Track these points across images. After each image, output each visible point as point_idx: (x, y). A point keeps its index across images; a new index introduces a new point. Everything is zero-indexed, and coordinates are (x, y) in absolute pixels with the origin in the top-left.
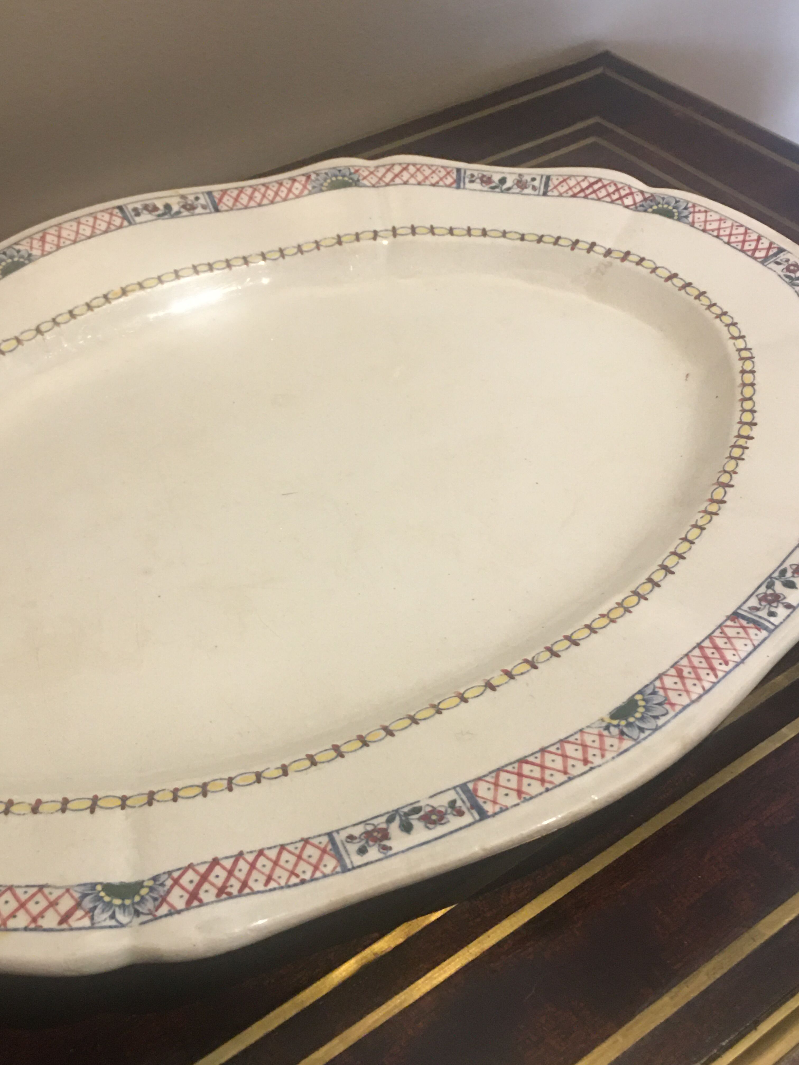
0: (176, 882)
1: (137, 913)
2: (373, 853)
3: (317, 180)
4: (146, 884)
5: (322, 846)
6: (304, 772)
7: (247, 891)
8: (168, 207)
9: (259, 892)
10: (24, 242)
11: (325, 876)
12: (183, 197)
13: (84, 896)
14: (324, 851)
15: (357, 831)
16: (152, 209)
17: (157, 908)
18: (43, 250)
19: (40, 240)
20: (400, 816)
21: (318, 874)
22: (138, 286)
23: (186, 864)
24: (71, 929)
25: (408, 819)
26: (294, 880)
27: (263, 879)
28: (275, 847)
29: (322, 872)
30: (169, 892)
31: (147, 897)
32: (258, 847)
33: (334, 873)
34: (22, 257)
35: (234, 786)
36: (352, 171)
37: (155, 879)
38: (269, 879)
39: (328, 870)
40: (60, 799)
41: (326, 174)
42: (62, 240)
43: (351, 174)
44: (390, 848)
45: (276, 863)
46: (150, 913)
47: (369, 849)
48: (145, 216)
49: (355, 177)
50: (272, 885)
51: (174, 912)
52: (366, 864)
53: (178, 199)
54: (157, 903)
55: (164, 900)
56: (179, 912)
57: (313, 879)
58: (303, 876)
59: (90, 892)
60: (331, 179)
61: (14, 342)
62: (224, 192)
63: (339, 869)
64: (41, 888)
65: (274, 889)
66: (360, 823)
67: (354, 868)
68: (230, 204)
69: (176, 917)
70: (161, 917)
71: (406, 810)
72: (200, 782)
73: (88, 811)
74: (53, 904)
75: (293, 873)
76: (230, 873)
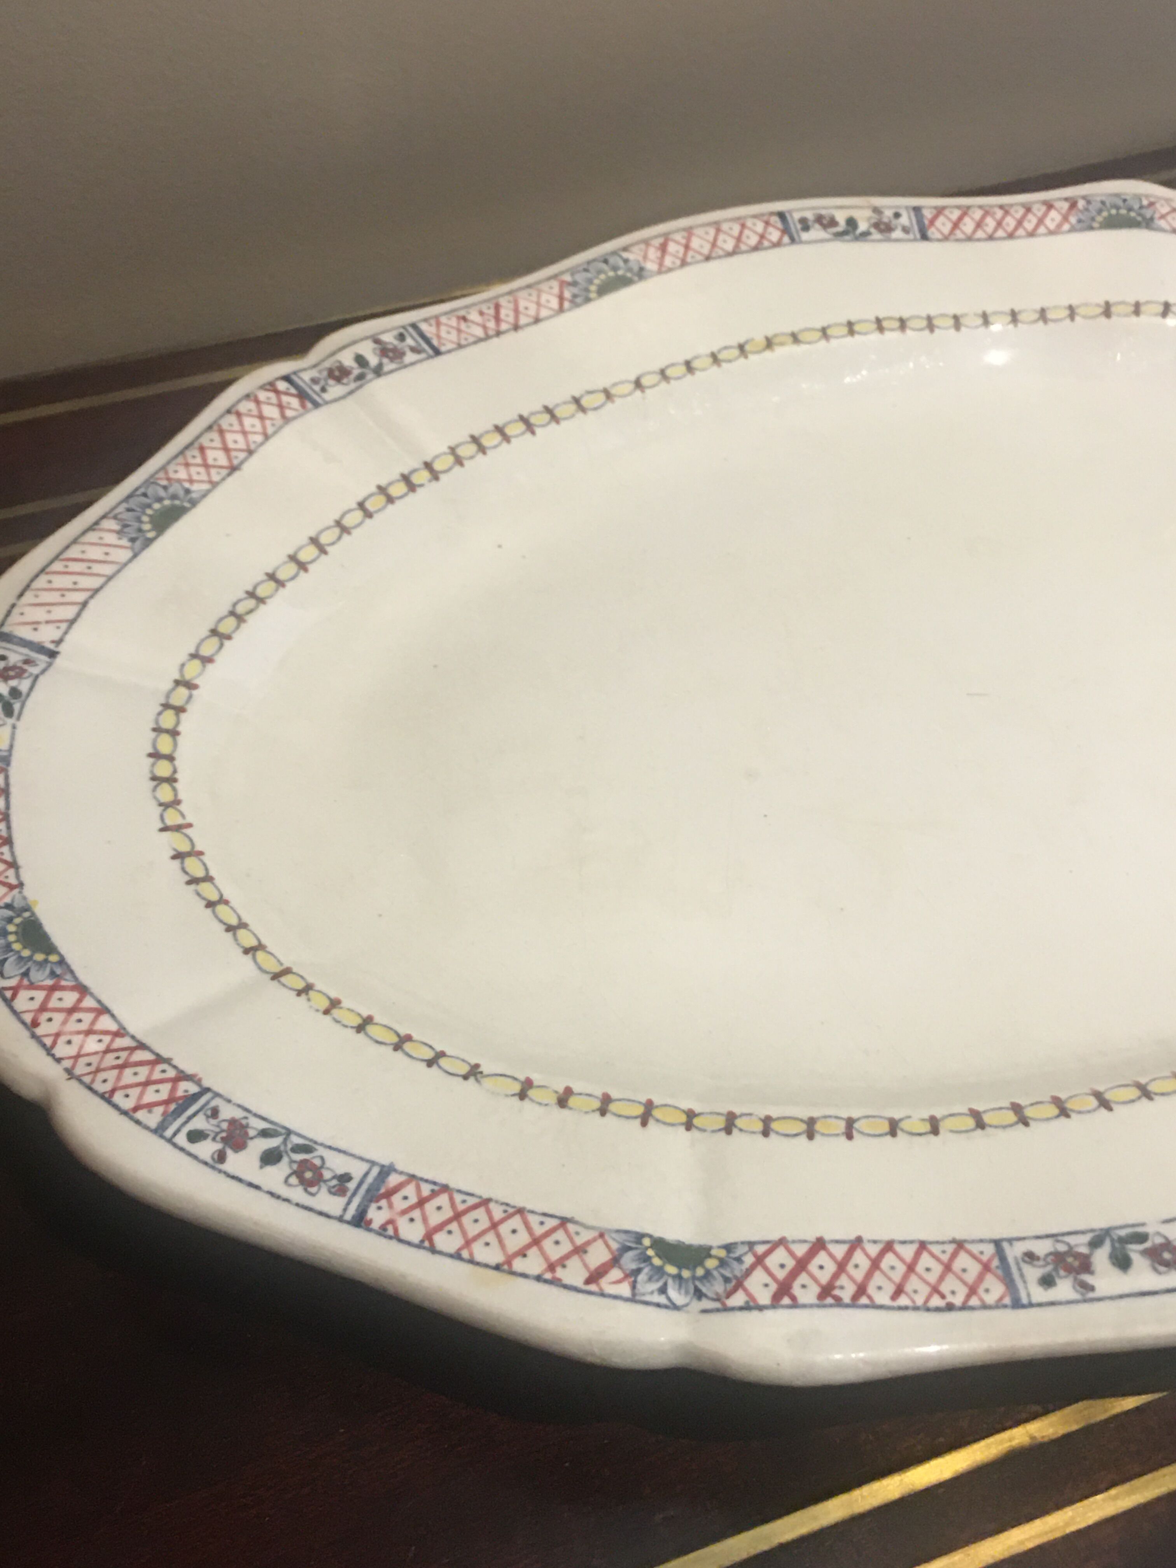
0: (760, 1260)
1: (699, 1294)
2: (1064, 1289)
3: (1087, 210)
4: (714, 1252)
5: (985, 1258)
6: (964, 1135)
7: (864, 1300)
8: (852, 223)
9: (881, 1307)
10: (635, 249)
11: (985, 1307)
12: (877, 210)
13: (626, 1249)
14: (986, 1267)
15: (1042, 1248)
16: (826, 222)
17: (729, 1295)
18: (661, 264)
19: (658, 249)
20: (1112, 1241)
21: (974, 1301)
22: (790, 339)
23: (775, 1236)
24: (603, 1295)
25: (1124, 1248)
26: (936, 1301)
27: (890, 1289)
28: (912, 1242)
29: (981, 1300)
30: (748, 1272)
31: (715, 1273)
32: (887, 1237)
33: (999, 1305)
34: (630, 270)
35: (855, 1133)
36: (1145, 202)
37: (729, 1248)
38: (899, 1291)
39: (990, 1299)
40: (599, 1093)
41: (1103, 203)
42: (690, 253)
43: (1141, 207)
44: (1092, 1289)
45: (911, 1268)
46: (718, 1299)
47: (1058, 1281)
48: (817, 233)
49: (1148, 213)
50: (903, 1301)
51: (751, 1306)
52: (1052, 1304)
53: (868, 213)
54: (730, 1286)
55: (739, 1285)
56: (761, 1308)
57: (964, 1307)
58: (950, 1299)
59: (633, 1245)
60: (1109, 211)
61: (602, 397)
62: (940, 211)
63: (1007, 1301)
64: (564, 1222)
65: (906, 1308)
66: (1048, 1236)
67: (1031, 1305)
68: (946, 229)
69: (755, 1314)
70: (733, 1309)
71: (1123, 1233)
72: (805, 1114)
73: (638, 1121)
74: (580, 1250)
75: (935, 1290)
76: (841, 1267)
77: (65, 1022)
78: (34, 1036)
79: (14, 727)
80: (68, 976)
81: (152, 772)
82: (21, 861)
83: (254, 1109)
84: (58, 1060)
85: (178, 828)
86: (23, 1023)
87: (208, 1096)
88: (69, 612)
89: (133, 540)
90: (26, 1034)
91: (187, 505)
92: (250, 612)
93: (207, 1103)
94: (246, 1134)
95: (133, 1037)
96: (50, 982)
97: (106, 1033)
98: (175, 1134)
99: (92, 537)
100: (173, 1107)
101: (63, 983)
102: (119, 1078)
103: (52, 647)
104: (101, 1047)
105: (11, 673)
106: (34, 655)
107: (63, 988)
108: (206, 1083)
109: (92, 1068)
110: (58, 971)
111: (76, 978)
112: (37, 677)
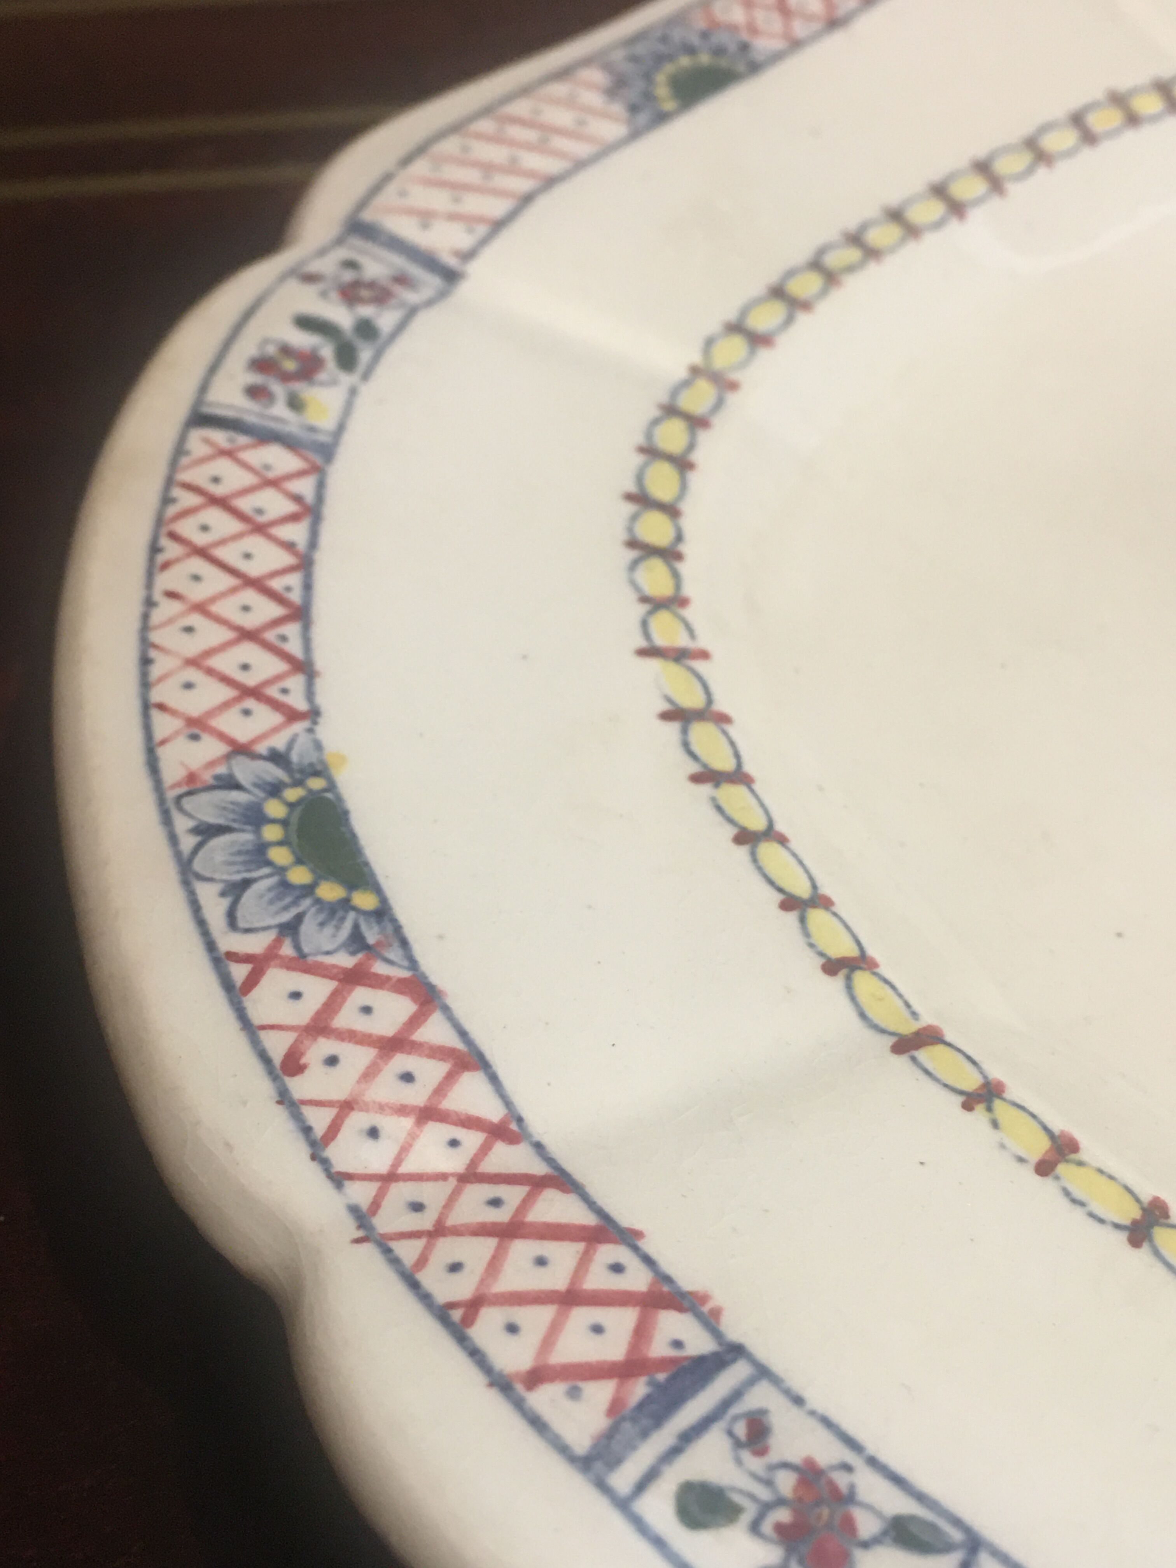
77: (369, 1074)
78: (284, 1098)
79: (353, 392)
80: (395, 953)
81: (630, 530)
82: (320, 661)
83: (872, 1448)
84: (339, 1179)
85: (679, 656)
86: (264, 1058)
87: (738, 1372)
88: (498, 208)
89: (634, 109)
90: (264, 1087)
91: (741, 67)
92: (851, 269)
93: (736, 1395)
94: (849, 1525)
95: (539, 1147)
96: (345, 960)
97: (470, 1122)
98: (642, 1486)
99: (559, 89)
100: (639, 1389)
101: (380, 968)
102: (494, 1266)
103: (451, 261)
104: (455, 1162)
105: (365, 293)
106: (415, 271)
107: (379, 982)
108: (734, 1331)
109: (425, 1221)
110: (372, 936)
111: (413, 964)
112: (412, 312)
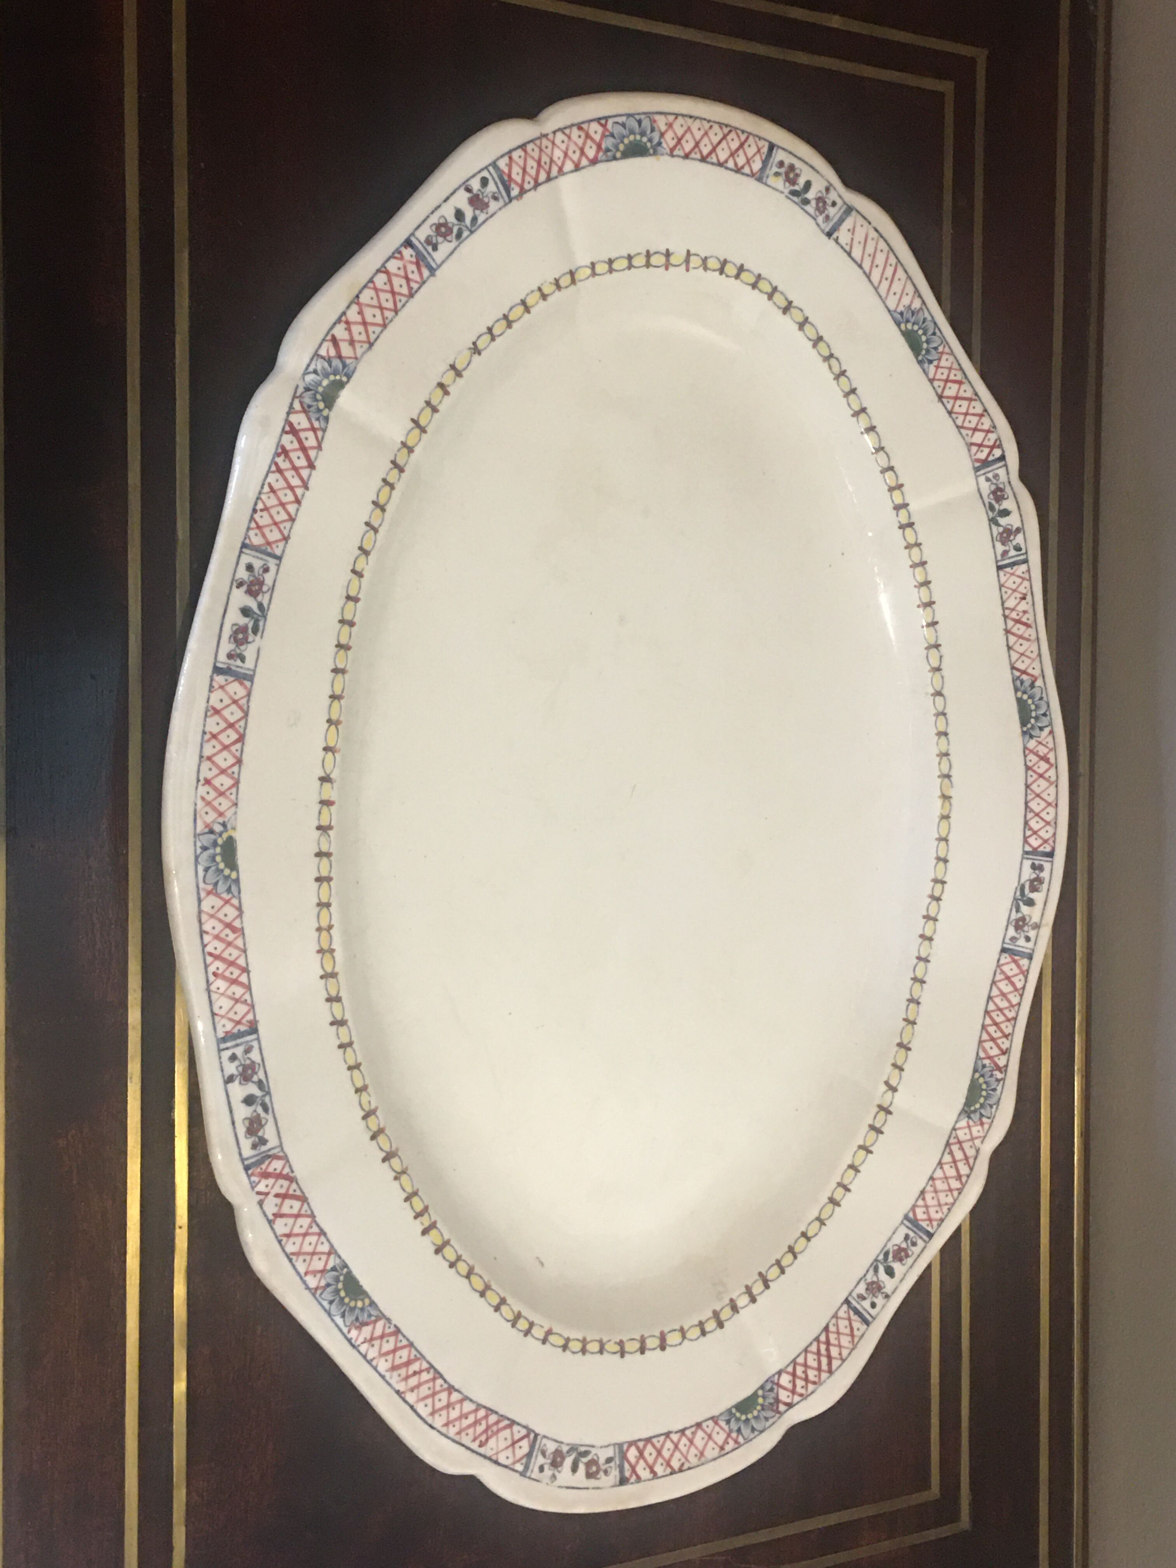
0: (314, 430)
1: (307, 389)
2: (243, 574)
3: (992, 1076)
4: (327, 411)
5: (274, 546)
6: (346, 584)
7: (274, 468)
8: (1030, 903)
9: (267, 475)
10: (1050, 739)
11: (249, 529)
12: (1037, 926)
13: (345, 366)
14: (269, 543)
15: (269, 578)
16: (1035, 884)
17: (301, 403)
18: (1031, 751)
19: (1045, 755)
20: (259, 616)
21: (253, 525)
22: (945, 814)
23: (323, 446)
24: (324, 340)
25: (253, 618)
26: (260, 506)
27: (276, 486)
28: (296, 515)
29: (252, 529)
30: (309, 419)
31: (314, 403)
32: (304, 503)
33: (246, 536)
34: (1033, 727)
35: (368, 528)
36: (985, 1120)
37: (327, 419)
38: (272, 490)
39: (252, 533)
40: (440, 408)
41: (994, 1090)
42: (1035, 776)
43: (982, 1115)
44: (238, 587)
45: (282, 505)
46: (300, 396)
47: (248, 573)
48: (1028, 873)
49: (976, 1116)
50: (266, 489)
51: (291, 410)
52: (237, 563)
53: (1036, 919)
54: (306, 407)
55: (304, 411)
56: (288, 413)
57: (252, 519)
58: (259, 513)
59: (345, 370)
60: (985, 1090)
61: (935, 664)
62: (1026, 974)
63: (247, 541)
64: (371, 345)
65: (262, 487)
66: (274, 585)
67: (241, 552)
68: (1006, 969)
69: (286, 409)
70: (293, 400)
71: (261, 623)
72: (389, 508)
73: (416, 418)
74: (352, 342)
75: (266, 509)
76: (295, 469)
77: (576, 144)
78: (572, 125)
79: (782, 192)
80: (604, 158)
81: (731, 262)
82: (687, 161)
83: (491, 220)
84: (554, 132)
85: (687, 261)
86: (583, 123)
87: (507, 200)
88: (857, 255)
89: (901, 314)
90: (576, 121)
91: (920, 358)
92: (830, 368)
93: (502, 197)
94: (477, 209)
95: (556, 177)
96: (603, 146)
97: (563, 163)
98: (489, 171)
99: (910, 289)
100: (506, 178)
101: (601, 154)
102: (533, 158)
103: (835, 236)
104: (555, 159)
105: (821, 205)
106: (831, 224)
107: (598, 152)
108: (514, 202)
109: (543, 147)
110: (609, 154)
111: (602, 161)
112: (815, 219)
